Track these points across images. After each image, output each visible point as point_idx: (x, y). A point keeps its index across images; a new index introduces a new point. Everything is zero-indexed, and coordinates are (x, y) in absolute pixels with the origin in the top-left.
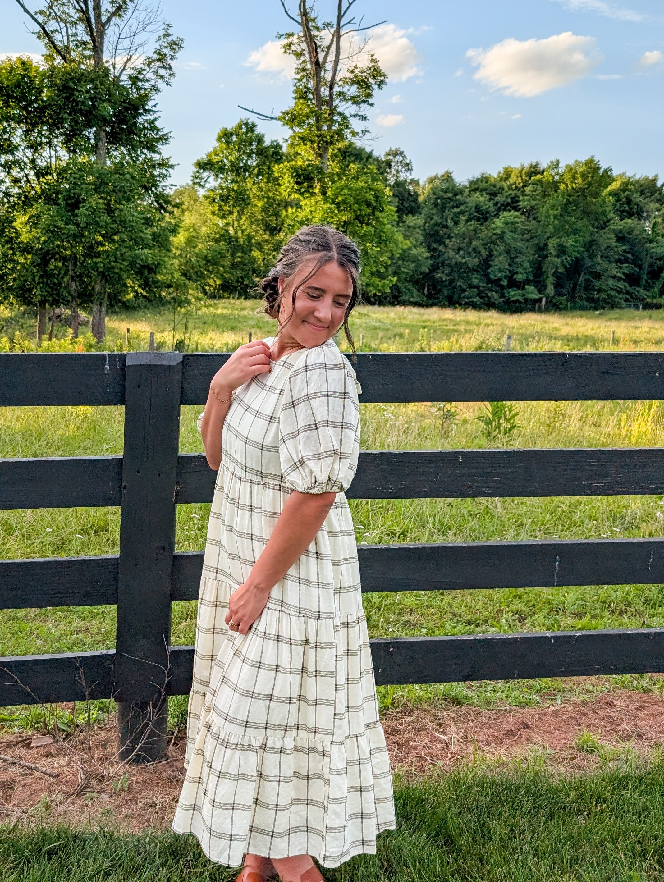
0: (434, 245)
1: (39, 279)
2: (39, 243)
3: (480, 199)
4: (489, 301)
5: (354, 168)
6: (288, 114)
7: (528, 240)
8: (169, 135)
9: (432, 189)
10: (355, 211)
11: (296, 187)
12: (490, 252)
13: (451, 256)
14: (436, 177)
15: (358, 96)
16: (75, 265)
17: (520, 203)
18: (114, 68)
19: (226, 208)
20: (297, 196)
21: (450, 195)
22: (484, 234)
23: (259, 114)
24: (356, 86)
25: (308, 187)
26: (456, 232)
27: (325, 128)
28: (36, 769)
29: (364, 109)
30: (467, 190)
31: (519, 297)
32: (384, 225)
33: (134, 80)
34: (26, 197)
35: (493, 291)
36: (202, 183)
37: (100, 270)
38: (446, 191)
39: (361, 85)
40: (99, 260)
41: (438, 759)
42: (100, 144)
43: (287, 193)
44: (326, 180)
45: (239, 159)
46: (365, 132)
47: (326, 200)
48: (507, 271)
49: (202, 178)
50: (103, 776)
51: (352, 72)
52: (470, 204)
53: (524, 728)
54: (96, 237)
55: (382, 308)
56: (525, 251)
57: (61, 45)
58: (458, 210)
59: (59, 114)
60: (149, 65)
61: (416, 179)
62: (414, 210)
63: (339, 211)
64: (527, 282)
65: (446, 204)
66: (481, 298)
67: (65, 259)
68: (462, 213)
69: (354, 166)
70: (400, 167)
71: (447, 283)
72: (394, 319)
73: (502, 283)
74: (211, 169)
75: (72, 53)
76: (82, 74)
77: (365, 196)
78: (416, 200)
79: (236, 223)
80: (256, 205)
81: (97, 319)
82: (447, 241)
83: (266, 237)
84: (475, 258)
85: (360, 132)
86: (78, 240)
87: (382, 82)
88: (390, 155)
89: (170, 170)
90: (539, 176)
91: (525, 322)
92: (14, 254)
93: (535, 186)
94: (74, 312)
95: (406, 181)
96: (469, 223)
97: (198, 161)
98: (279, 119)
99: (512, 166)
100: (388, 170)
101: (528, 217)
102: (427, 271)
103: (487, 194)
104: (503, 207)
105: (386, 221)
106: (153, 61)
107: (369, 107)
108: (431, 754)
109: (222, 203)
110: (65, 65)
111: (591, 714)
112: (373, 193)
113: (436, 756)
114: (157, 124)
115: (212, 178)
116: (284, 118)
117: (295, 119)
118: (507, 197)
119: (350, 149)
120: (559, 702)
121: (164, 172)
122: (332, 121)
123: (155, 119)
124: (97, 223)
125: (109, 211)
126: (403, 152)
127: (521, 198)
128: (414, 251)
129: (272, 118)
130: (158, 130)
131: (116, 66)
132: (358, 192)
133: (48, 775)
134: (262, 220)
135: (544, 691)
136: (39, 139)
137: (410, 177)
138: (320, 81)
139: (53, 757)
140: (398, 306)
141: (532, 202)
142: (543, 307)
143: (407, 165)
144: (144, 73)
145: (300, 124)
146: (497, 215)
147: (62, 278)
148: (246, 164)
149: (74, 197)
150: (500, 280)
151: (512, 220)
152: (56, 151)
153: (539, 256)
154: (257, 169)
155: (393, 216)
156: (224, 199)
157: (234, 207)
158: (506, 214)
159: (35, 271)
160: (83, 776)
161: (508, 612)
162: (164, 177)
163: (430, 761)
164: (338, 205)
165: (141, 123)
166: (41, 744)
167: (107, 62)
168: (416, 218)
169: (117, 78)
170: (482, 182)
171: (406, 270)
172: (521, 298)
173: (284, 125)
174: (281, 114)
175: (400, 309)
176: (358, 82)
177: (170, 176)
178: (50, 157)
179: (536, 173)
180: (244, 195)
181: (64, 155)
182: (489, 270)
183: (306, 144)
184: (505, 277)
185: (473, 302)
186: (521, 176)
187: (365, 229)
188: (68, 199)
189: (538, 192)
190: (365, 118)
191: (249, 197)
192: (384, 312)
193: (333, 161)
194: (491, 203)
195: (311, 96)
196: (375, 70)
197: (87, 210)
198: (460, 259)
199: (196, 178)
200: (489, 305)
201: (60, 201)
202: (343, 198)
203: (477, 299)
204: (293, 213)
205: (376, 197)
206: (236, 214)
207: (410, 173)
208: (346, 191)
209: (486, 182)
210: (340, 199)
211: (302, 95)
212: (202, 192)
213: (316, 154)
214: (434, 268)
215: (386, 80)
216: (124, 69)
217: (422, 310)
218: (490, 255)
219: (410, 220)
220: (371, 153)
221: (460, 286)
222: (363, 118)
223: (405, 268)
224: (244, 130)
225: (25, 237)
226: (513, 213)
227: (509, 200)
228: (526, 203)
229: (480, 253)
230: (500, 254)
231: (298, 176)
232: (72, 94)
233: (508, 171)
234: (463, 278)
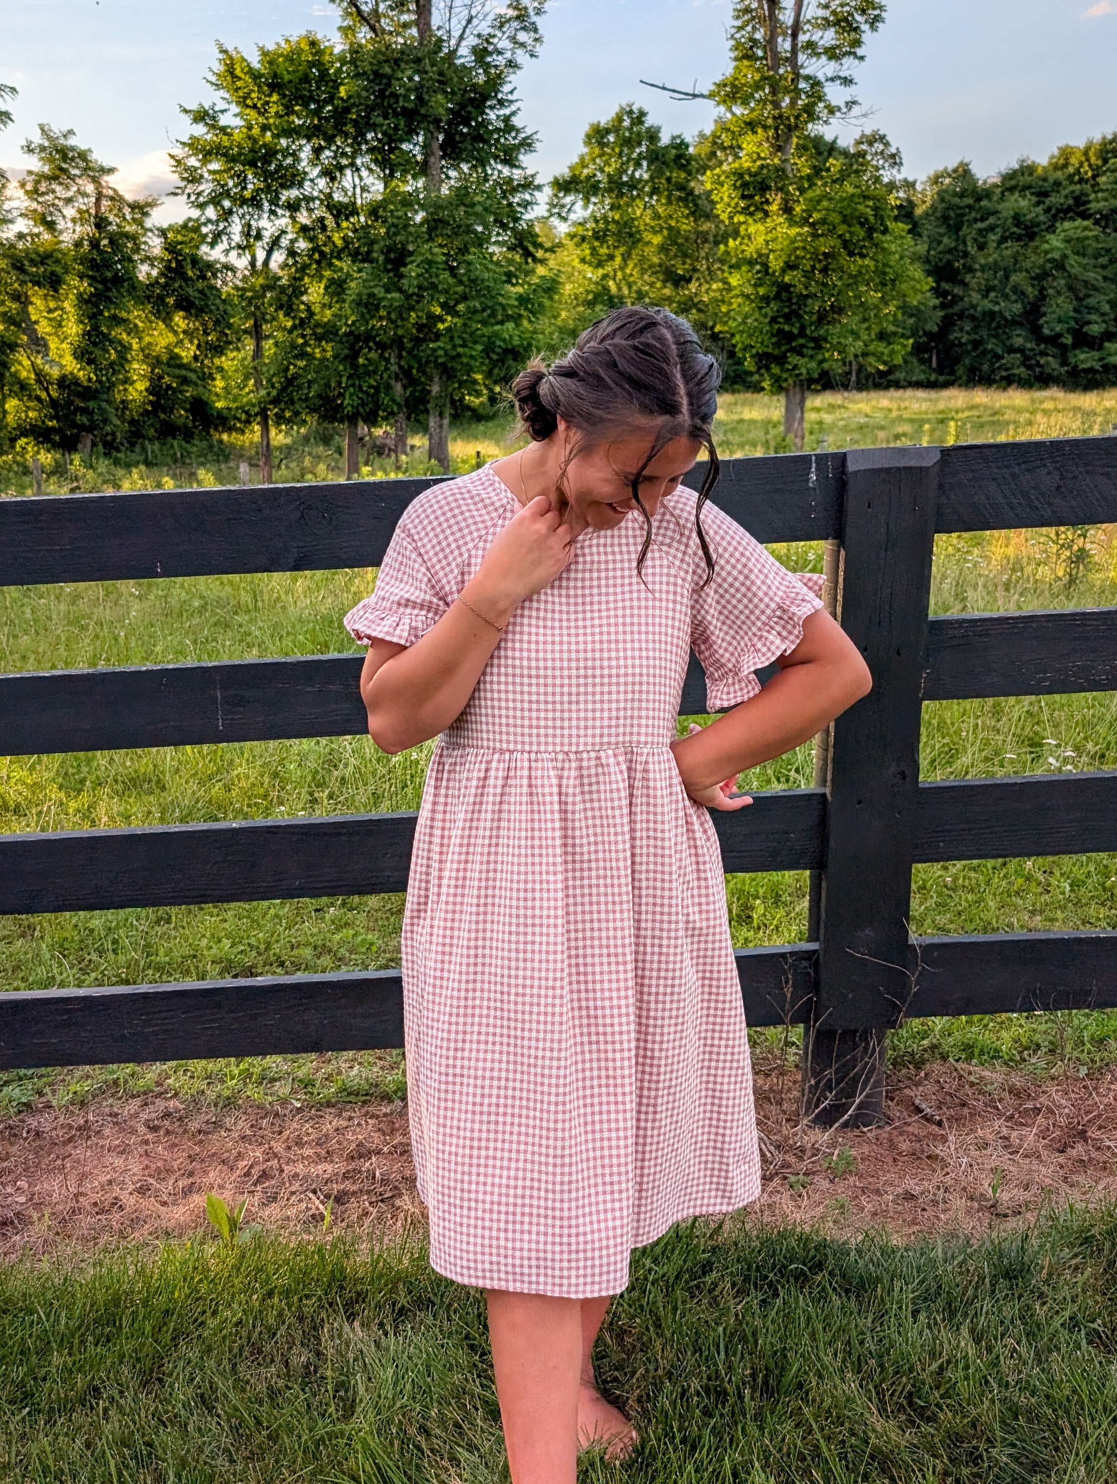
0: (948, 286)
1: (347, 381)
2: (345, 324)
3: (1022, 203)
4: (1043, 372)
5: (835, 165)
6: (724, 85)
7: (1105, 267)
9: (938, 193)
10: (840, 236)
11: (742, 204)
12: (1041, 292)
13: (974, 302)
14: (945, 174)
15: (838, 46)
16: (400, 356)
17: (1092, 205)
18: (449, 36)
19: (604, 251)
20: (743, 218)
21: (969, 201)
22: (1033, 260)
23: (671, 91)
24: (834, 29)
25: (761, 203)
26: (983, 262)
29: (849, 66)
30: (998, 191)
31: (1094, 363)
32: (891, 254)
33: (481, 54)
35: (1047, 355)
36: (564, 214)
37: (440, 360)
38: (963, 195)
39: (843, 28)
40: (439, 344)
42: (432, 160)
43: (726, 215)
44: (791, 188)
45: (621, 171)
47: (792, 221)
48: (1072, 323)
49: (563, 206)
51: (826, 7)
52: (1005, 214)
54: (433, 309)
55: (864, 394)
56: (1101, 284)
57: (367, 9)
58: (985, 225)
60: (501, 28)
61: (910, 179)
63: (815, 237)
64: (1107, 336)
65: (963, 216)
66: (1029, 368)
68: (992, 229)
69: (834, 162)
70: (881, 161)
71: (970, 347)
72: (891, 411)
73: (1064, 341)
74: (577, 190)
75: (384, 20)
76: (402, 52)
77: (857, 210)
79: (619, 275)
80: (650, 243)
81: (436, 440)
82: (968, 278)
83: (667, 292)
84: (1016, 301)
85: (842, 105)
86: (405, 315)
87: (877, 19)
88: (863, 143)
89: (536, 193)
92: (307, 343)
93: (1116, 174)
94: (401, 430)
95: (892, 183)
96: (1004, 246)
97: (558, 179)
98: (709, 95)
99: (1072, 143)
101: (1106, 227)
102: (936, 329)
103: (1032, 194)
104: (1061, 215)
105: (893, 248)
106: (508, 20)
107: (857, 61)
109: (596, 244)
110: (377, 40)
112: (871, 203)
115: (580, 204)
117: (736, 92)
118: (1067, 197)
121: (527, 197)
122: (797, 92)
123: (513, 114)
124: (434, 287)
127: (1092, 196)
130: (518, 131)
131: (452, 33)
132: (846, 203)
134: (660, 265)
137: (900, 177)
138: (776, 28)
141: (1112, 201)
143: (894, 156)
144: (495, 40)
145: (745, 101)
146: (1052, 229)
148: (632, 177)
149: (396, 248)
150: (1059, 335)
151: (1080, 234)
152: (361, 179)
154: (650, 184)
156: (599, 236)
157: (616, 247)
158: (1067, 224)
159: (341, 368)
162: (526, 204)
164: (813, 228)
165: (491, 122)
167: (439, 28)
169: (453, 53)
170: (1023, 174)
172: (1097, 366)
176: (837, 23)
177: (535, 203)
178: (354, 187)
179: (1115, 153)
180: (630, 228)
181: (375, 183)
182: (1041, 321)
183: (755, 133)
184: (1068, 331)
185: (1016, 375)
186: (1088, 160)
187: (859, 263)
188: (388, 252)
190: (851, 81)
191: (638, 231)
193: (800, 158)
194: (1040, 209)
195: (760, 54)
197: (418, 266)
198: (990, 306)
199: (555, 206)
200: (1044, 380)
201: (375, 255)
202: (822, 214)
203: (1021, 371)
204: (736, 248)
205: (875, 209)
206: (618, 259)
207: (900, 171)
208: (825, 203)
209: (1031, 175)
210: (816, 216)
211: (746, 53)
213: (772, 145)
214: (948, 323)
215: (884, 14)
216: (464, 37)
218: (1042, 296)
220: (834, 141)
221: (994, 350)
222: (848, 82)
223: (899, 326)
224: (627, 123)
226: (1079, 222)
227: (1071, 201)
228: (1102, 204)
229: (1023, 293)
230: (1059, 293)
231: (745, 185)
232: (389, 85)
233: (1066, 153)
234: (996, 336)
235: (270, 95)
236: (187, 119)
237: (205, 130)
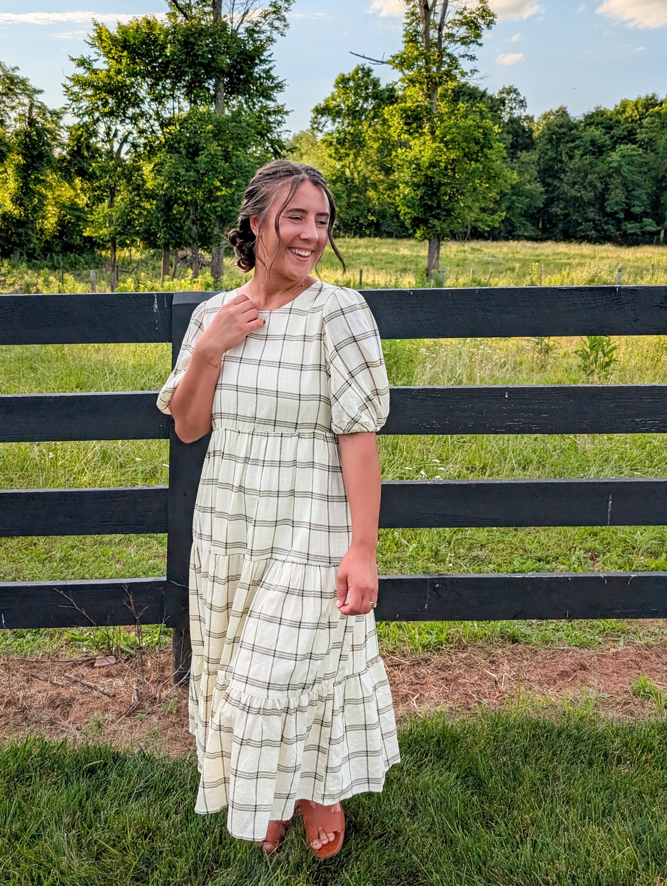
0: (549, 180)
1: (163, 224)
2: (162, 189)
3: (596, 133)
4: (605, 234)
5: (462, 107)
6: (397, 57)
7: (645, 173)
8: (284, 83)
9: (546, 125)
10: (463, 149)
11: (405, 128)
12: (605, 186)
13: (566, 190)
14: (551, 113)
15: (467, 37)
16: (196, 209)
17: (638, 136)
18: (232, 23)
19: (342, 151)
20: (406, 136)
21: (565, 130)
22: (601, 167)
23: (370, 59)
24: (465, 27)
25: (417, 127)
26: (572, 167)
27: (434, 69)
28: (95, 688)
29: (473, 49)
30: (582, 125)
31: (636, 230)
32: (493, 161)
33: (251, 32)
34: (151, 147)
35: (609, 224)
36: (320, 128)
37: (218, 213)
38: (561, 126)
39: (470, 26)
40: (218, 204)
41: (485, 697)
42: (219, 94)
43: (396, 134)
44: (435, 120)
45: (355, 104)
46: (474, 71)
47: (434, 140)
48: (624, 205)
49: (320, 123)
50: (155, 698)
51: (461, 13)
52: (585, 139)
53: (581, 669)
54: (215, 183)
55: (495, 243)
56: (643, 183)
57: (183, 3)
58: (572, 145)
59: (181, 67)
60: (265, 18)
61: (530, 115)
62: (529, 146)
63: (447, 149)
64: (645, 214)
65: (560, 139)
66: (598, 231)
67: (186, 204)
68: (577, 147)
69: (462, 105)
70: (514, 104)
71: (562, 217)
72: (507, 254)
73: (618, 216)
74: (329, 114)
75: (194, 10)
76: (202, 30)
77: (473, 134)
78: (530, 137)
79: (352, 165)
80: (372, 147)
81: (216, 260)
82: (562, 176)
83: (381, 177)
84: (591, 191)
85: (469, 72)
86: (198, 186)
87: (491, 22)
88: (503, 93)
89: (284, 116)
90: (657, 108)
91: (642, 254)
92: (141, 200)
93: (653, 118)
94: (195, 254)
95: (520, 118)
96: (584, 157)
97: (316, 107)
98: (388, 62)
99: (628, 98)
100: (501, 107)
101: (646, 149)
102: (542, 206)
103: (603, 128)
104: (619, 141)
105: (494, 158)
106: (269, 13)
107: (478, 46)
108: (478, 692)
109: (338, 146)
110: (187, 22)
111: (653, 658)
112: (481, 131)
113: (483, 694)
114: (272, 73)
115: (330, 122)
116: (394, 62)
117: (405, 61)
118: (623, 131)
119: (464, 89)
120: (622, 644)
121: (279, 118)
122: (441, 63)
123: (271, 69)
124: (216, 170)
125: (227, 157)
126: (517, 89)
127: (638, 131)
128: (528, 187)
129: (383, 63)
130: (274, 79)
131: (234, 20)
132: (466, 131)
133: (105, 694)
134: (377, 161)
135: (607, 632)
136: (163, 92)
137: (525, 114)
138: (429, 24)
139: (113, 677)
140: (511, 241)
141: (650, 134)
142: (662, 239)
143: (522, 101)
145: (410, 67)
146: (613, 149)
147: (184, 222)
148: (362, 108)
149: (194, 145)
150: (616, 213)
151: (630, 153)
152: (179, 103)
153: (657, 188)
154: (372, 112)
155: (501, 152)
156: (340, 142)
157: (350, 149)
158: (622, 147)
159: (159, 215)
160: (136, 697)
161: (580, 549)
162: (279, 123)
163: (476, 699)
164: (446, 144)
165: (257, 72)
166: (104, 664)
167: (225, 16)
168: (530, 153)
169: (235, 32)
170: (597, 116)
171: (520, 205)
172: (638, 232)
173: (393, 68)
174: (391, 59)
175: (513, 244)
176: (467, 24)
177: (284, 123)
178: (174, 108)
179: (654, 105)
180: (359, 138)
181: (186, 105)
182: (606, 204)
183: (415, 86)
184: (622, 210)
185: (588, 235)
186: (637, 109)
187: (473, 166)
188: (189, 147)
189: (655, 124)
191: (364, 140)
192: (497, 247)
193: (442, 102)
194: (607, 137)
195: (420, 39)
196: (484, 10)
197: (206, 157)
198: (575, 193)
199: (315, 123)
200: (604, 239)
201: (181, 149)
202: (452, 136)
203: (593, 233)
204: (402, 154)
205: (485, 134)
206: (352, 156)
207: (525, 110)
208: (454, 130)
209: (602, 116)
210: (448, 137)
211: (412, 39)
212: (320, 136)
213: (425, 95)
214: (549, 203)
215: (495, 20)
216: (242, 22)
217: (536, 245)
218: (606, 189)
219: (524, 156)
220: (485, 91)
221: (576, 220)
222: (472, 58)
223: (519, 203)
224: (360, 75)
225: (150, 185)
226: (630, 146)
227: (625, 133)
228: (644, 135)
229: (595, 186)
230: (617, 188)
231: (408, 117)
232: (193, 49)
233: (625, 105)
234: (578, 212)
235: (122, 52)
236: (73, 64)
237: (84, 71)
